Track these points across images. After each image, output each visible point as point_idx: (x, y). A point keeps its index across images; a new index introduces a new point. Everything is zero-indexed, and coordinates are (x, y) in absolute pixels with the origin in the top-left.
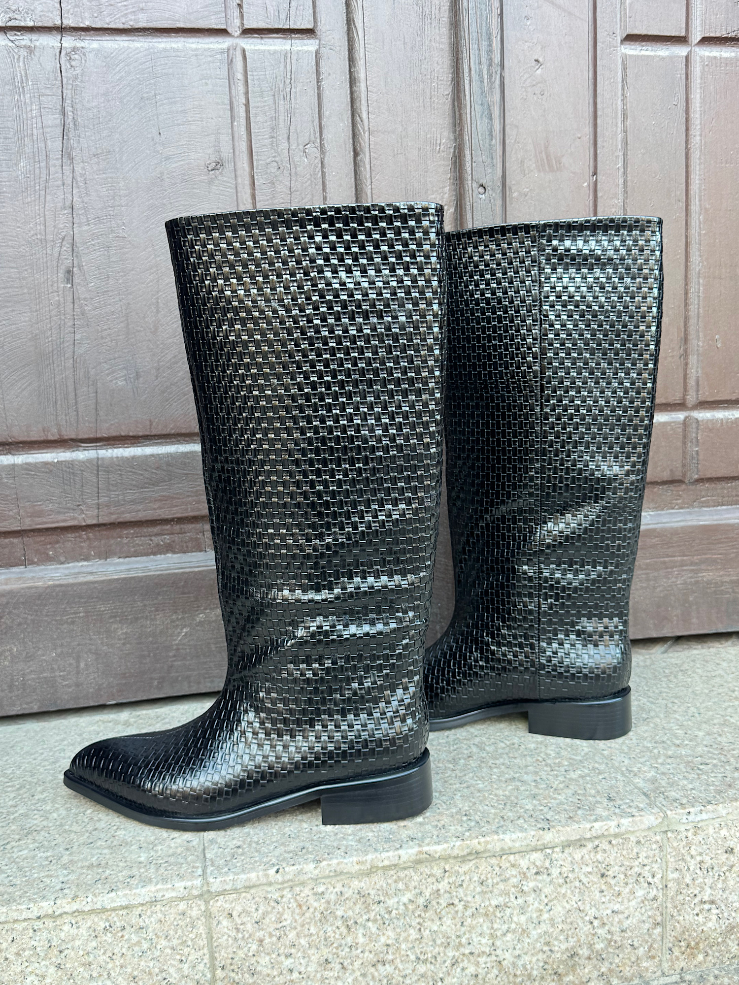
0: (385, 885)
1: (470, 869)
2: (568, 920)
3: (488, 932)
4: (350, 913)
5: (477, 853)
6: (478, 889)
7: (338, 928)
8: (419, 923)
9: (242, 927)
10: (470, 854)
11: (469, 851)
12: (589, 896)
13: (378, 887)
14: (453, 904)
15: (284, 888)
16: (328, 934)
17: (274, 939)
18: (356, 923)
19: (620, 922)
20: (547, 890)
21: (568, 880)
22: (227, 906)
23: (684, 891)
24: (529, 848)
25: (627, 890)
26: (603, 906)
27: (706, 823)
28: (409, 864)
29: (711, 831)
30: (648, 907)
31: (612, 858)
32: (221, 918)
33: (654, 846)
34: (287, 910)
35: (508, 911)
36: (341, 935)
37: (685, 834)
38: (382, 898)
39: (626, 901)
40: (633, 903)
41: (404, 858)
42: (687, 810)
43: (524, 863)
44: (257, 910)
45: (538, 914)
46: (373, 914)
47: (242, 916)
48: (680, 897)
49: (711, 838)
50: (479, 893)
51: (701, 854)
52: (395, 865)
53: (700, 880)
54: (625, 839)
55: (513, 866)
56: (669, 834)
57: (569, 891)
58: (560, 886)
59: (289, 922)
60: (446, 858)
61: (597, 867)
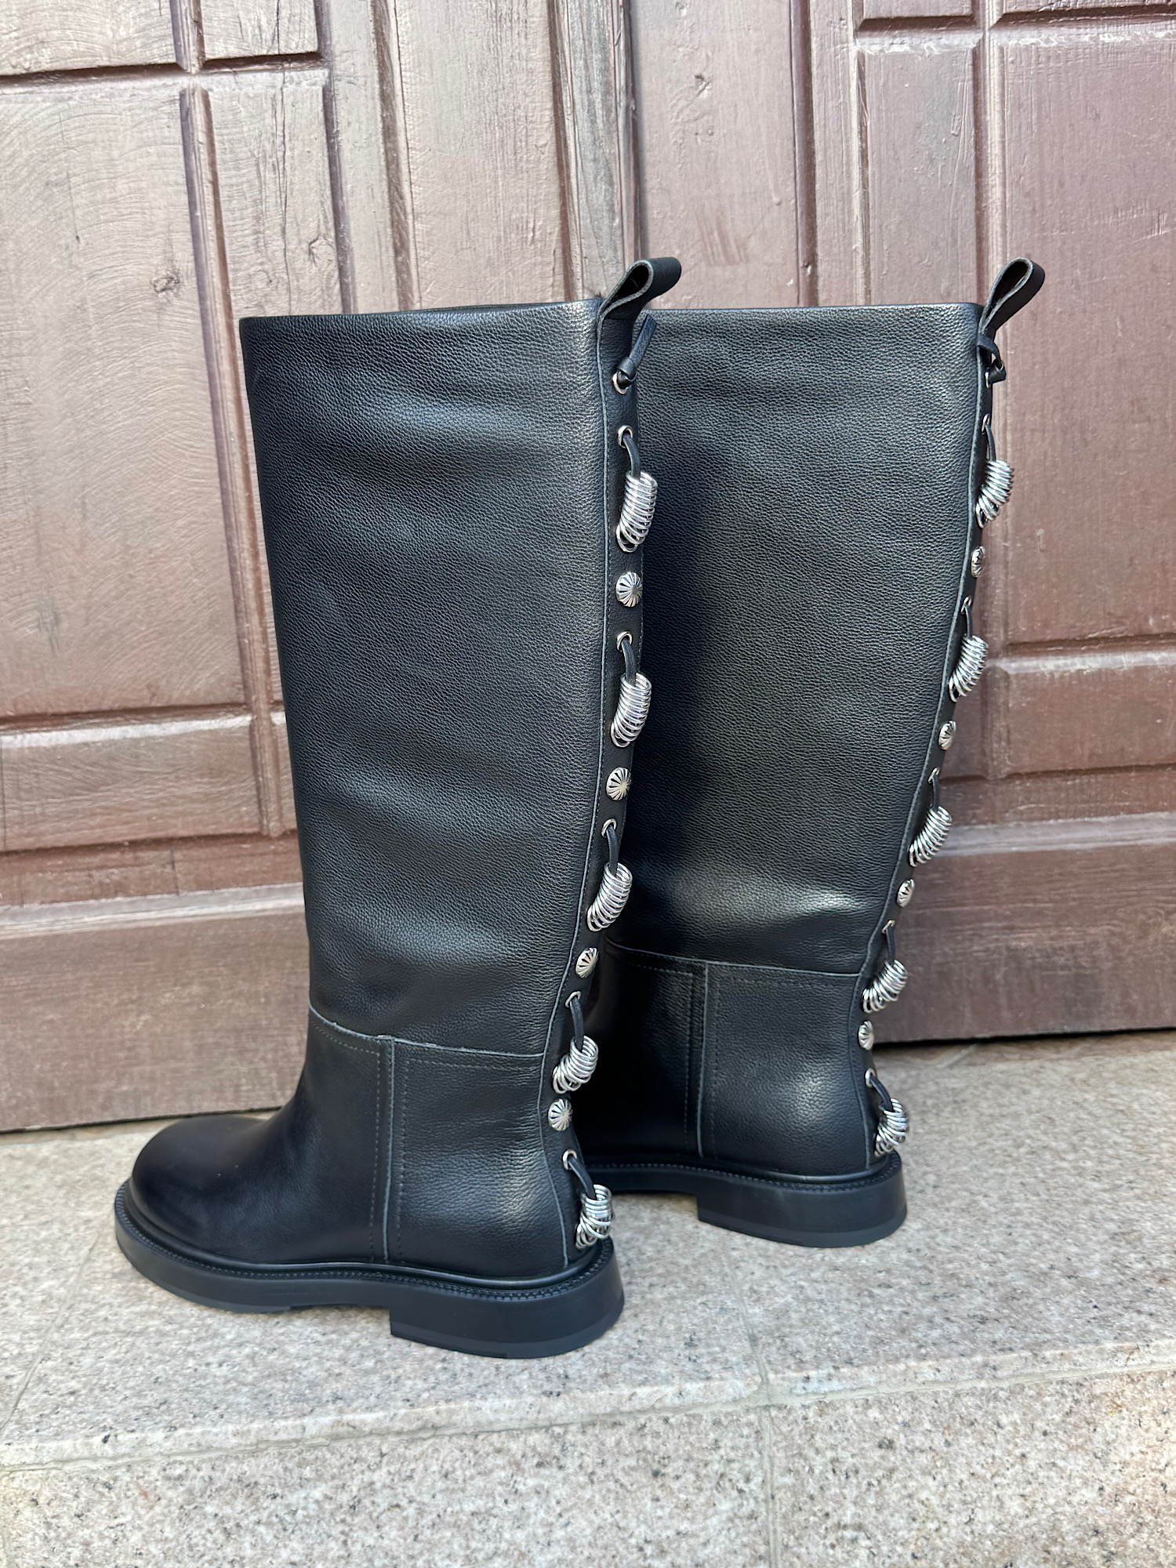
0: (281, 1471)
1: (423, 1453)
2: (600, 1543)
3: (462, 1553)
4: (227, 1510)
5: (435, 1427)
6: (440, 1485)
7: (210, 1531)
8: (343, 1533)
9: (54, 1521)
10: (423, 1428)
11: (420, 1423)
12: (634, 1506)
13: (270, 1473)
14: (398, 1506)
15: (117, 1467)
16: (195, 1541)
17: (108, 1542)
18: (238, 1525)
19: (691, 1550)
20: (561, 1491)
21: (595, 1479)
22: (31, 1488)
23: (806, 1507)
24: (525, 1424)
25: (702, 1500)
26: (660, 1523)
27: (842, 1396)
28: (321, 1440)
29: (850, 1409)
30: (741, 1530)
31: (670, 1446)
32: (21, 1505)
33: (746, 1431)
34: (125, 1501)
35: (494, 1522)
36: (215, 1542)
37: (801, 1413)
38: (279, 1491)
39: (700, 1518)
40: (714, 1520)
41: (312, 1430)
42: (804, 1374)
43: (515, 1446)
44: (77, 1496)
45: (547, 1529)
46: (265, 1514)
47: (54, 1503)
48: (800, 1517)
49: (851, 1421)
50: (442, 1491)
51: (833, 1447)
52: (297, 1441)
53: (834, 1490)
54: (694, 1416)
55: (499, 1451)
56: (774, 1412)
57: (597, 1497)
58: (582, 1487)
59: (129, 1518)
60: (383, 1434)
61: (645, 1460)
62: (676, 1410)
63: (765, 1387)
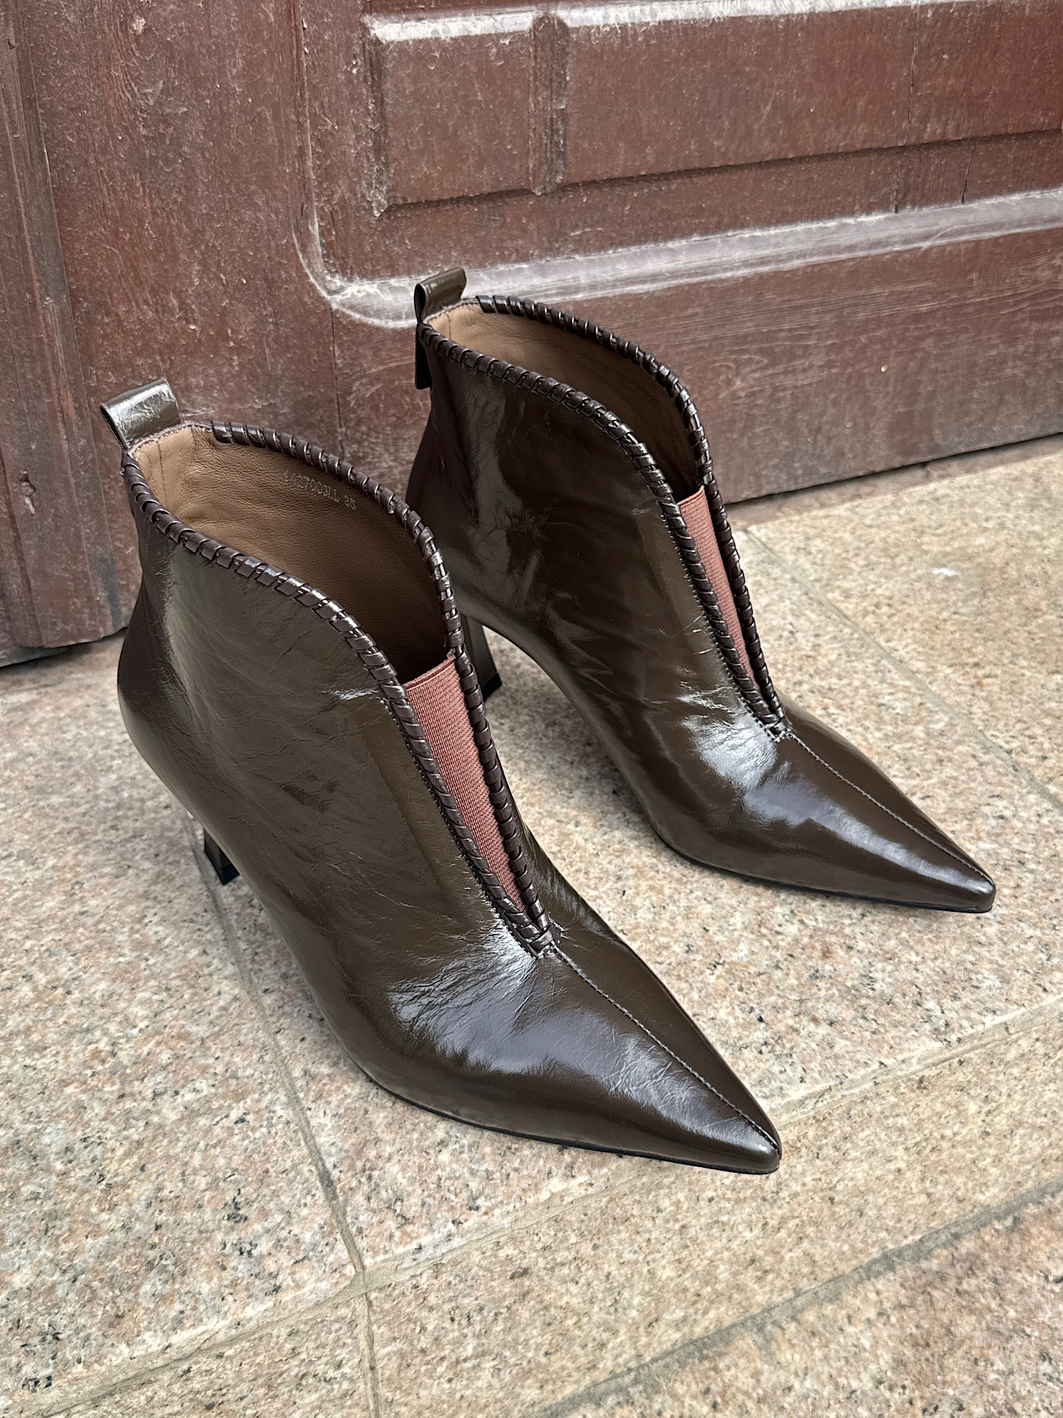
62: (232, 1341)
63: (361, 1277)
